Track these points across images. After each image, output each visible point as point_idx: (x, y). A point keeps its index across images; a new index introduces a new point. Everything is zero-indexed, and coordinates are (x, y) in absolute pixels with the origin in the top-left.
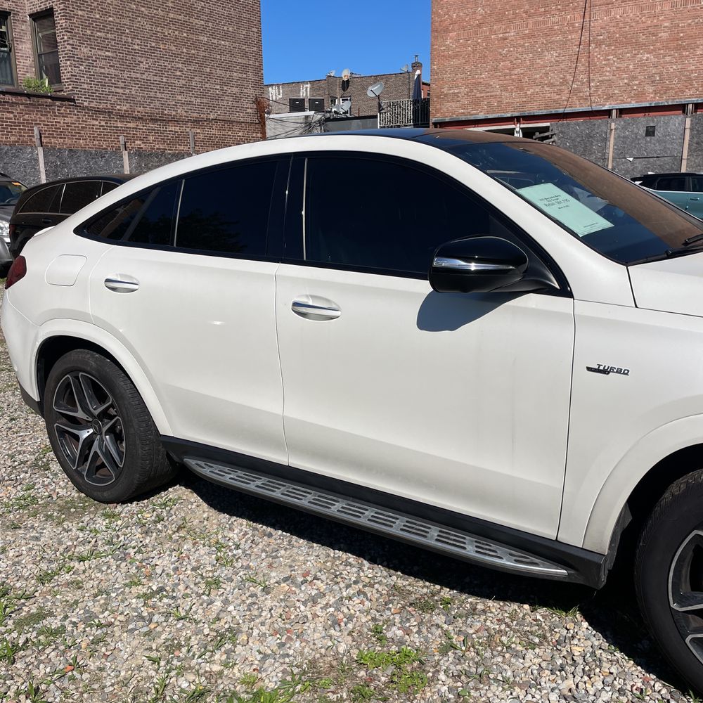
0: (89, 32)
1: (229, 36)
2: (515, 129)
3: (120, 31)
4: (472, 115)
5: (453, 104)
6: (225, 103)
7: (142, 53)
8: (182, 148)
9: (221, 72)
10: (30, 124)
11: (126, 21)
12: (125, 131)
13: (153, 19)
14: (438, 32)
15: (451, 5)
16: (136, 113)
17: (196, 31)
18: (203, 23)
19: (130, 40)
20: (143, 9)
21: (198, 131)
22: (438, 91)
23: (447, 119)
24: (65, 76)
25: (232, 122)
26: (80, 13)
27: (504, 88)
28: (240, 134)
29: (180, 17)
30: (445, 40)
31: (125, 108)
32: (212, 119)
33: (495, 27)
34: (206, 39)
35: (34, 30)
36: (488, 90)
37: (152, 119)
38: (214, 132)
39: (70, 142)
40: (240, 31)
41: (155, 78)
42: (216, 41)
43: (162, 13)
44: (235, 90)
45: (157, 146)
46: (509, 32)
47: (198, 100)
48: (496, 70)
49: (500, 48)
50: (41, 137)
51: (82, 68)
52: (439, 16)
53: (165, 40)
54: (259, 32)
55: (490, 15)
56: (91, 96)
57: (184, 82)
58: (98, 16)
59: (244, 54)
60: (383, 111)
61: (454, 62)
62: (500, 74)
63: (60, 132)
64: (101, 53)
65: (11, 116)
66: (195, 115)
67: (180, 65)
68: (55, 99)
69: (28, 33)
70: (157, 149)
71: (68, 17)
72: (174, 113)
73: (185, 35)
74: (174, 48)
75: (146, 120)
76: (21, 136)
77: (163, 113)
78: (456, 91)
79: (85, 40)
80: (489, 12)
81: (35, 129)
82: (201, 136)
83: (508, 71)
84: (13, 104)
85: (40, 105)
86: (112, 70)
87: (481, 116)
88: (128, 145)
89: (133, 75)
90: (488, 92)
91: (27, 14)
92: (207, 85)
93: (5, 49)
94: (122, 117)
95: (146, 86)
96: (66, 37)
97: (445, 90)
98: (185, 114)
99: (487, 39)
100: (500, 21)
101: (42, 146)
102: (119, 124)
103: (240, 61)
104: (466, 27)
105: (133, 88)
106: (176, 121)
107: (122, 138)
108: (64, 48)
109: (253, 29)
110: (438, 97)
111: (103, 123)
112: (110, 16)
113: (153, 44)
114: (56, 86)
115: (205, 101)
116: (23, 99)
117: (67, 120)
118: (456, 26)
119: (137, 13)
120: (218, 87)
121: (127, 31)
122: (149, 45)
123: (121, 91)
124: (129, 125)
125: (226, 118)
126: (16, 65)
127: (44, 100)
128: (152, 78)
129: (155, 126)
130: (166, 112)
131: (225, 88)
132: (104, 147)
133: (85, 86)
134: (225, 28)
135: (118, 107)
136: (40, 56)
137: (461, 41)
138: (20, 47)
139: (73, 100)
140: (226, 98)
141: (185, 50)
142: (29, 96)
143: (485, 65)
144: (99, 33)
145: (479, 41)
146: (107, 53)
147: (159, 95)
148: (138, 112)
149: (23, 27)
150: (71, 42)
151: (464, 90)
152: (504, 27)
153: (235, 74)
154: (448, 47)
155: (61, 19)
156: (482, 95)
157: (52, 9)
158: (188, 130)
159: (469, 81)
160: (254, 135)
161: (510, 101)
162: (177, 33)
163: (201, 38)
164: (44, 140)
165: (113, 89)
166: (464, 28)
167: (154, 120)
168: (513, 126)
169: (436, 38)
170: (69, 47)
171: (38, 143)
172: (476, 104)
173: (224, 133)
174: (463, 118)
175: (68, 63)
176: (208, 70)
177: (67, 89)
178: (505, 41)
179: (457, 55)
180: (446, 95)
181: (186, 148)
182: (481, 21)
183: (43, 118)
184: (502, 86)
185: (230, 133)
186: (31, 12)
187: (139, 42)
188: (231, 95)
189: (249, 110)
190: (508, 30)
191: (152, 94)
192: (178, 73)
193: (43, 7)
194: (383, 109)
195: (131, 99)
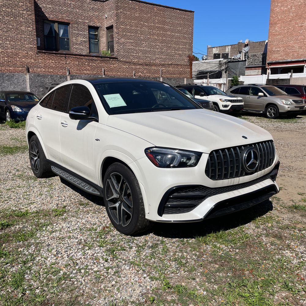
0: (125, 33)
1: (179, 32)
2: (304, 65)
3: (136, 32)
4: (285, 59)
5: (277, 55)
6: (176, 58)
7: (144, 40)
8: (157, 75)
9: (175, 46)
10: (101, 67)
11: (139, 28)
12: (135, 69)
13: (150, 27)
14: (272, 24)
15: (278, 13)
16: (140, 62)
17: (166, 30)
18: (169, 27)
19: (140, 35)
20: (146, 24)
21: (164, 69)
22: (271, 49)
23: (274, 62)
24: (115, 50)
25: (178, 65)
26: (122, 26)
27: (300, 48)
28: (181, 69)
29: (160, 26)
30: (275, 28)
31: (136, 61)
32: (170, 64)
33: (298, 21)
34: (170, 33)
35: (107, 33)
36: (293, 49)
37: (146, 65)
38: (170, 69)
39: (115, 73)
40: (184, 29)
41: (148, 49)
42: (174, 34)
43: (153, 25)
44: (180, 52)
45: (147, 75)
46: (304, 23)
47: (165, 57)
48: (297, 40)
49: (299, 30)
50: (104, 72)
51: (121, 46)
52: (273, 17)
53: (153, 34)
54: (192, 29)
55: (296, 16)
56: (124, 57)
57: (159, 50)
58: (128, 27)
59: (185, 38)
60: (249, 58)
61: (279, 37)
62: (299, 42)
63: (111, 70)
64: (128, 41)
65: (95, 64)
66: (163, 62)
67: (159, 44)
68: (110, 58)
69: (105, 34)
70: (147, 76)
71: (117, 28)
72: (155, 62)
73: (161, 32)
74: (157, 37)
75: (144, 65)
76: (98, 71)
77: (150, 62)
78: (278, 49)
79: (123, 36)
80: (295, 15)
81: (103, 69)
82: (165, 71)
83: (302, 40)
84: (96, 60)
85: (105, 60)
86: (132, 47)
87: (289, 60)
88: (136, 74)
89: (140, 48)
90: (293, 50)
91: (105, 28)
92: (169, 51)
93: (97, 40)
94: (134, 64)
95: (145, 52)
96: (116, 36)
97: (274, 49)
98: (159, 62)
99: (294, 27)
100: (300, 19)
101: (104, 75)
102: (133, 67)
103: (183, 41)
104: (285, 22)
105: (140, 53)
106: (155, 65)
107: (134, 72)
108: (115, 40)
109: (190, 28)
110: (270, 52)
111: (127, 67)
112: (133, 27)
113: (149, 37)
114: (112, 53)
115: (167, 57)
116: (100, 59)
117: (114, 66)
118: (280, 22)
119: (144, 25)
120: (173, 51)
121: (139, 32)
122: (147, 37)
123: (135, 54)
124: (137, 67)
125: (176, 63)
126: (100, 46)
127: (107, 58)
128: (147, 49)
129: (147, 67)
130: (151, 62)
131: (176, 52)
132: (127, 75)
133: (122, 53)
134: (178, 29)
135: (133, 60)
136: (108, 42)
137: (282, 28)
138: (102, 39)
139: (117, 58)
140: (176, 56)
141: (161, 38)
142: (101, 57)
143: (292, 38)
144: (128, 34)
145: (290, 27)
146: (131, 41)
147: (149, 55)
148: (141, 62)
149: (103, 32)
150: (118, 37)
151: (282, 49)
152: (301, 21)
153: (181, 46)
154: (276, 31)
155: (115, 29)
156: (290, 51)
157: (112, 25)
158: (160, 68)
159: (285, 45)
160: (187, 70)
161: (303, 53)
162: (158, 32)
163: (168, 33)
164: (106, 73)
165: (132, 54)
166: (283, 22)
167: (147, 65)
168: (303, 64)
169: (271, 27)
170: (117, 39)
171: (103, 74)
172: (287, 54)
173: (174, 69)
174: (281, 61)
175: (116, 45)
176: (170, 45)
177: (116, 54)
178: (302, 27)
179: (280, 34)
180: (274, 51)
181: (158, 75)
182: (292, 19)
183: (106, 65)
184: (299, 47)
185: (177, 69)
186: (106, 27)
187: (143, 36)
188: (179, 54)
189: (185, 60)
190: (303, 23)
191: (147, 55)
192: (158, 47)
193: (110, 25)
194: (249, 57)
195: (139, 58)
